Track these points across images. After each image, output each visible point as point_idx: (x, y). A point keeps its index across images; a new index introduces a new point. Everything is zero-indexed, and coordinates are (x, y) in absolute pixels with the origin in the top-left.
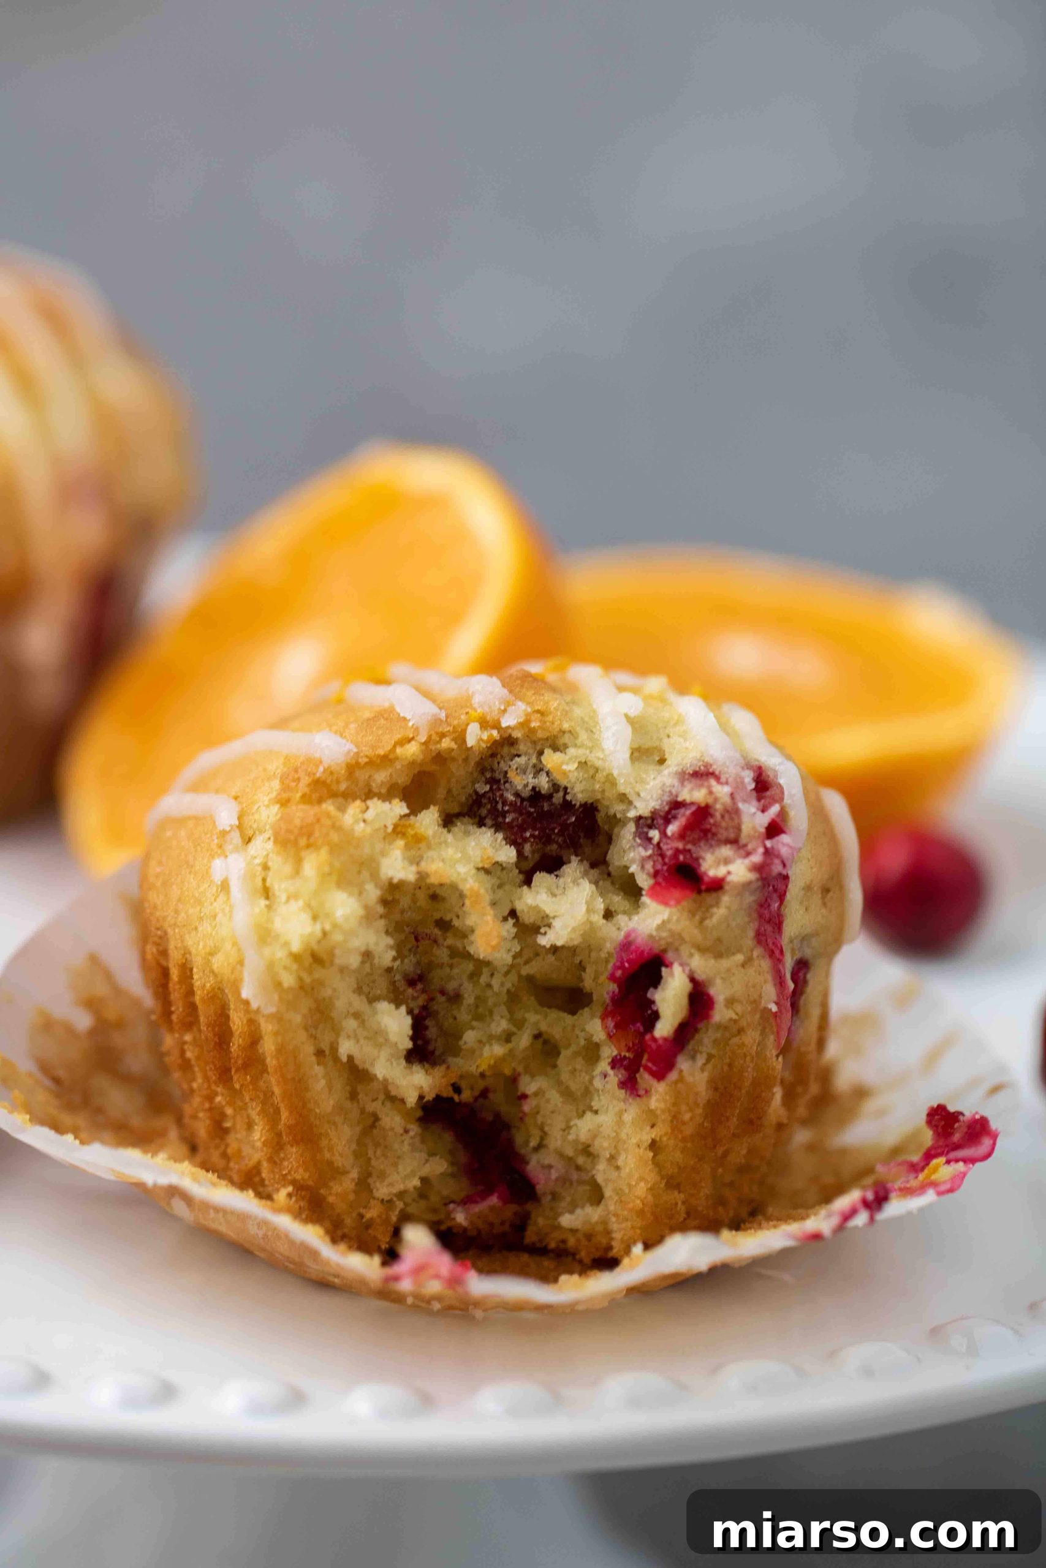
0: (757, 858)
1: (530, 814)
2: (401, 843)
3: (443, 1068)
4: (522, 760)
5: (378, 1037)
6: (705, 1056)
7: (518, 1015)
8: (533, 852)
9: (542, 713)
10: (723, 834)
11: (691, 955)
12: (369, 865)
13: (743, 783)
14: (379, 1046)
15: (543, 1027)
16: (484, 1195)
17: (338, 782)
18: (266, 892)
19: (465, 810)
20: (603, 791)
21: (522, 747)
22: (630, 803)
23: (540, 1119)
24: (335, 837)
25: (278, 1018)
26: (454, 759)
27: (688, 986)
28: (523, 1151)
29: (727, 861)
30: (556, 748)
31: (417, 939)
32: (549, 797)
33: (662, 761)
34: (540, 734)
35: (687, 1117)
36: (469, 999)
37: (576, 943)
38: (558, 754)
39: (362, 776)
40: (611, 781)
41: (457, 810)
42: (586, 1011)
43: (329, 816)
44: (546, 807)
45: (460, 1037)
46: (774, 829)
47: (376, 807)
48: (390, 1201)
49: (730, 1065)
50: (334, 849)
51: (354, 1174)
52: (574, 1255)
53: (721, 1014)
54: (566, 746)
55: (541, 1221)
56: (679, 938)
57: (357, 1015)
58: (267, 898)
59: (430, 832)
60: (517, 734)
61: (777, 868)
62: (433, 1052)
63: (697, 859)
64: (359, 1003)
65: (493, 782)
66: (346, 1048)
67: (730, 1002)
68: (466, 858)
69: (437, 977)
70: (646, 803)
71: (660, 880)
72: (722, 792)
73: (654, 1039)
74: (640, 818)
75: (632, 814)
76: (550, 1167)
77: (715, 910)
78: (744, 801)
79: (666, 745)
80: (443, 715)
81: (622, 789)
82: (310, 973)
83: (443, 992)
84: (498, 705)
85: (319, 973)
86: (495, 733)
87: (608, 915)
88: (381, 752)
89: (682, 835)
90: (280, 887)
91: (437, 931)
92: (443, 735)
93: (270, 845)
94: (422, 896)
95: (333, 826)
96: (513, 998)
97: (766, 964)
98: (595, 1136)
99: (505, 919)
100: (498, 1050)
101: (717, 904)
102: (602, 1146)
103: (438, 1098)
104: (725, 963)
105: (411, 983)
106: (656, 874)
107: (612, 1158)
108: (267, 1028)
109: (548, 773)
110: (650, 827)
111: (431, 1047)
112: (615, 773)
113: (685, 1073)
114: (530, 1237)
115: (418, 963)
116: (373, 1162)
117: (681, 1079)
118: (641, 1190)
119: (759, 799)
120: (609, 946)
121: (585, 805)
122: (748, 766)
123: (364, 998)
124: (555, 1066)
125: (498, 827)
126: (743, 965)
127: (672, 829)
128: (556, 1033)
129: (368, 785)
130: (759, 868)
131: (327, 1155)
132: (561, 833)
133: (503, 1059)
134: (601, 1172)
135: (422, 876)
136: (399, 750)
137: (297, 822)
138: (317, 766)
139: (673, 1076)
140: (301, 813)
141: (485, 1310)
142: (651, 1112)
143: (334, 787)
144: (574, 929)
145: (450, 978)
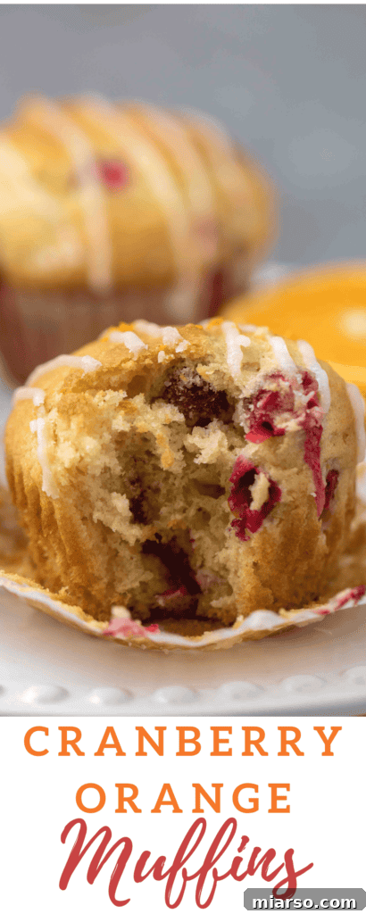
0: (302, 419)
1: (192, 397)
2: (122, 412)
3: (150, 526)
4: (187, 370)
5: (113, 510)
6: (278, 520)
7: (189, 499)
8: (194, 416)
9: (197, 346)
10: (285, 407)
11: (270, 468)
12: (106, 423)
13: (296, 380)
14: (115, 515)
15: (201, 505)
16: (173, 591)
17: (92, 381)
18: (56, 438)
19: (161, 395)
20: (228, 385)
21: (187, 363)
22: (241, 391)
23: (201, 552)
24: (86, 409)
25: (60, 501)
26: (153, 369)
27: (267, 484)
28: (194, 568)
29: (286, 420)
30: (205, 363)
31: (135, 461)
32: (201, 388)
33: (258, 370)
34: (195, 357)
35: (269, 551)
36: (164, 491)
37: (213, 462)
38: (205, 366)
39: (105, 378)
40: (231, 379)
41: (157, 395)
42: (222, 497)
43: (85, 399)
44: (200, 393)
45: (159, 510)
46: (311, 404)
47: (110, 394)
48: (125, 594)
49: (292, 524)
50: (86, 415)
51: (106, 580)
52: (221, 620)
53: (285, 498)
54: (209, 362)
55: (203, 604)
56: (263, 461)
57: (102, 500)
58: (56, 441)
59: (139, 406)
60: (184, 356)
61: (312, 423)
62: (146, 518)
63: (272, 419)
64: (103, 493)
65: (173, 380)
66: (97, 516)
67: (290, 492)
68: (156, 419)
69: (146, 480)
70: (248, 390)
71: (253, 430)
72: (285, 385)
73: (250, 511)
74: (245, 398)
75: (241, 397)
76: (207, 576)
77: (281, 445)
78: (297, 390)
79: (262, 361)
80: (147, 347)
81: (237, 383)
82: (76, 478)
83: (149, 488)
84: (174, 342)
85: (81, 478)
86: (172, 356)
87: (231, 448)
88: (114, 366)
89: (264, 407)
90: (61, 434)
91: (146, 457)
92: (146, 357)
93: (57, 414)
94: (137, 439)
95: (87, 403)
96: (186, 491)
97: (310, 473)
98: (227, 561)
99: (179, 450)
100: (179, 517)
101: (282, 443)
102: (231, 565)
103: (148, 541)
104: (287, 473)
105: (133, 483)
106: (251, 427)
107: (236, 572)
108: (56, 506)
109: (200, 377)
110: (250, 403)
111: (145, 515)
112: (233, 375)
113: (268, 529)
114: (199, 612)
115: (137, 473)
116: (116, 574)
117: (265, 531)
118: (248, 588)
119: (305, 388)
120: (231, 464)
121: (219, 392)
122: (300, 372)
123: (107, 491)
124: (208, 525)
125: (176, 404)
126: (298, 474)
127: (260, 404)
128: (208, 508)
129: (109, 383)
130: (302, 424)
131: (90, 571)
132: (208, 406)
133: (181, 521)
134: (231, 578)
135: (133, 429)
136: (123, 365)
137: (69, 401)
138: (82, 373)
139: (261, 530)
140: (71, 397)
141: (170, 649)
142: (252, 548)
143: (90, 384)
144: (212, 455)
145: (153, 480)
